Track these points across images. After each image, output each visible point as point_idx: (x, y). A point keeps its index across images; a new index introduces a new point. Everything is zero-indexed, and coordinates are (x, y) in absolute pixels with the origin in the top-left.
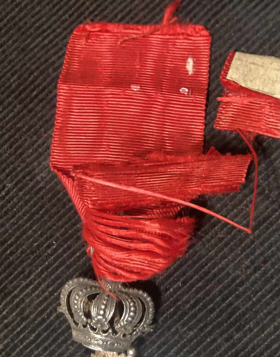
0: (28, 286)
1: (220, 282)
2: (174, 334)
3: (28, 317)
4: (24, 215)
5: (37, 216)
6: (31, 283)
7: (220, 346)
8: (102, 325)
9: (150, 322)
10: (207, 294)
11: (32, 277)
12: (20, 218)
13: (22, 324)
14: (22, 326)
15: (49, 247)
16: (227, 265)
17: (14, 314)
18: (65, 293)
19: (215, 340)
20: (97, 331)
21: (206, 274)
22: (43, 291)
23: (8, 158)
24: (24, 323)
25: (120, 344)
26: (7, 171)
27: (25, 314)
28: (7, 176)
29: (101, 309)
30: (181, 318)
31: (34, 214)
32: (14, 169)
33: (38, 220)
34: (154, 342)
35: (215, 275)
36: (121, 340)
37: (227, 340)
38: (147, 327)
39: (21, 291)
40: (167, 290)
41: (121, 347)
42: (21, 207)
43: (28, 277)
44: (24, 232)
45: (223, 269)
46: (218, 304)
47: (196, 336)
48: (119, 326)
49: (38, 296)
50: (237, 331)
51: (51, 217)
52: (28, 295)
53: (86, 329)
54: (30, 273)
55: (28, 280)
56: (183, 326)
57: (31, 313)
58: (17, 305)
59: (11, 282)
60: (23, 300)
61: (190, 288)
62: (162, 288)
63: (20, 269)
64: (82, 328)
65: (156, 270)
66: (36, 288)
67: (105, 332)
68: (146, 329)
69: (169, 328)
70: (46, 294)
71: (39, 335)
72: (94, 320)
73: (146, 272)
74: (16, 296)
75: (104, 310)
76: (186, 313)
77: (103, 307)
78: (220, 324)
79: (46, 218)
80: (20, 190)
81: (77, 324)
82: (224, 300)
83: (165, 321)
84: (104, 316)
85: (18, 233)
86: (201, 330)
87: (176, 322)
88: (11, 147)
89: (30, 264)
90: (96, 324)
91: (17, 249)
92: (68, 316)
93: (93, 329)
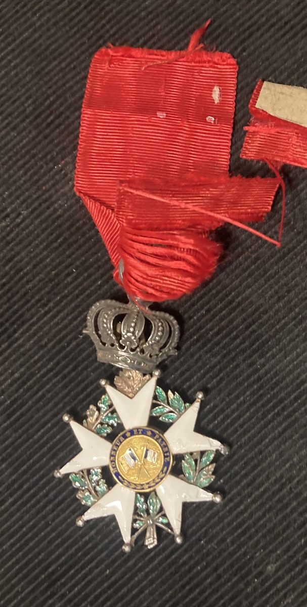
0: (46, 313)
1: (243, 311)
2: (197, 362)
3: (46, 345)
4: (41, 243)
5: (55, 245)
6: (50, 310)
7: (242, 372)
8: (132, 342)
9: (175, 344)
10: (231, 322)
11: (51, 304)
12: (37, 246)
13: (39, 352)
14: (39, 355)
15: (68, 275)
16: (251, 294)
17: (32, 342)
18: (92, 315)
19: (237, 366)
20: (125, 349)
21: (230, 302)
22: (63, 319)
23: (22, 185)
24: (42, 352)
25: (147, 365)
26: (22, 198)
27: (43, 342)
28: (22, 203)
29: (131, 327)
30: (204, 345)
31: (52, 242)
32: (30, 196)
33: (56, 248)
34: (176, 369)
35: (239, 304)
36: (147, 360)
37: (250, 366)
38: (172, 349)
39: (39, 319)
40: (190, 318)
41: (147, 368)
42: (38, 236)
43: (45, 305)
44: (42, 261)
45: (247, 298)
46: (242, 332)
47: (219, 362)
48: (147, 344)
49: (57, 324)
50: (260, 357)
51: (70, 245)
52: (46, 323)
53: (114, 347)
54: (49, 301)
55: (46, 308)
56: (207, 352)
57: (50, 341)
58: (34, 334)
59: (28, 310)
60: (41, 328)
61: (214, 316)
62: (186, 316)
63: (37, 297)
64: (110, 347)
65: (184, 290)
66: (55, 316)
67: (132, 350)
68: (172, 351)
69: (192, 356)
70: (66, 322)
71: (58, 363)
72: (124, 337)
73: (175, 292)
74: (34, 324)
75: (134, 328)
76: (209, 341)
77: (133, 325)
78: (244, 351)
79: (65, 246)
80: (36, 218)
81: (104, 344)
82: (247, 328)
83: (188, 349)
84: (133, 333)
85: (34, 262)
86: (224, 356)
87: (200, 349)
88: (25, 173)
89: (48, 293)
90: (125, 342)
91: (34, 277)
92: (94, 338)
93: (122, 347)
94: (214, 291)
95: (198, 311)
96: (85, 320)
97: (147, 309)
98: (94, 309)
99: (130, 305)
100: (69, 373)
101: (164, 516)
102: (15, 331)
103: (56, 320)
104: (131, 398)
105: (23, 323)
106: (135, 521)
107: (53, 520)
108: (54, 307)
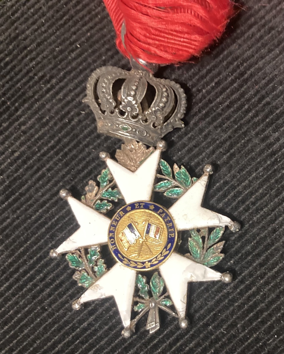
0: (49, 90)
1: (256, 83)
2: (206, 137)
3: (48, 122)
4: (47, 21)
5: (60, 22)
6: (53, 87)
7: (255, 146)
8: (132, 107)
9: (182, 115)
10: (242, 95)
11: (54, 81)
13: (40, 130)
14: (40, 133)
15: (72, 51)
16: (264, 65)
18: (92, 82)
19: (249, 140)
20: (125, 116)
21: (242, 74)
24: (43, 130)
25: (150, 135)
27: (45, 120)
29: (132, 90)
30: (214, 119)
31: (57, 20)
33: (62, 26)
34: (184, 145)
35: (252, 75)
36: (150, 129)
37: (263, 140)
38: (178, 120)
39: (41, 97)
40: (199, 91)
41: (150, 139)
42: (44, 14)
43: (48, 82)
45: (260, 69)
46: (255, 105)
47: (230, 137)
48: (150, 111)
49: (60, 101)
50: (274, 131)
53: (114, 114)
54: (52, 78)
55: (49, 86)
56: (216, 128)
57: (51, 118)
58: (36, 112)
60: (43, 105)
61: (224, 90)
62: (194, 90)
63: (40, 74)
64: (110, 114)
66: (57, 93)
67: (134, 117)
68: (177, 122)
69: (201, 131)
71: (59, 141)
72: (124, 102)
75: (135, 91)
76: (220, 115)
77: (134, 88)
78: (257, 124)
79: (70, 23)
81: (103, 112)
82: (260, 100)
83: (196, 124)
84: (134, 96)
85: (39, 40)
86: (236, 131)
87: (209, 123)
90: (125, 107)
91: (38, 55)
92: (94, 106)
93: (122, 113)
94: (225, 63)
95: (207, 84)
96: (85, 89)
97: (151, 76)
98: (94, 76)
99: (132, 72)
100: (70, 150)
101: (169, 297)
102: (17, 110)
103: (58, 97)
104: (133, 172)
105: (25, 101)
106: (135, 303)
107: (50, 305)
108: (57, 84)
